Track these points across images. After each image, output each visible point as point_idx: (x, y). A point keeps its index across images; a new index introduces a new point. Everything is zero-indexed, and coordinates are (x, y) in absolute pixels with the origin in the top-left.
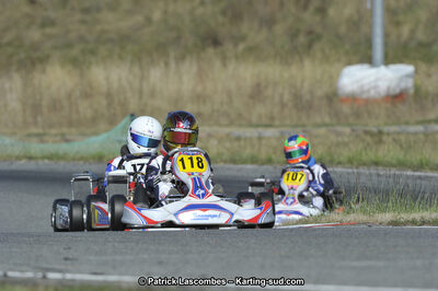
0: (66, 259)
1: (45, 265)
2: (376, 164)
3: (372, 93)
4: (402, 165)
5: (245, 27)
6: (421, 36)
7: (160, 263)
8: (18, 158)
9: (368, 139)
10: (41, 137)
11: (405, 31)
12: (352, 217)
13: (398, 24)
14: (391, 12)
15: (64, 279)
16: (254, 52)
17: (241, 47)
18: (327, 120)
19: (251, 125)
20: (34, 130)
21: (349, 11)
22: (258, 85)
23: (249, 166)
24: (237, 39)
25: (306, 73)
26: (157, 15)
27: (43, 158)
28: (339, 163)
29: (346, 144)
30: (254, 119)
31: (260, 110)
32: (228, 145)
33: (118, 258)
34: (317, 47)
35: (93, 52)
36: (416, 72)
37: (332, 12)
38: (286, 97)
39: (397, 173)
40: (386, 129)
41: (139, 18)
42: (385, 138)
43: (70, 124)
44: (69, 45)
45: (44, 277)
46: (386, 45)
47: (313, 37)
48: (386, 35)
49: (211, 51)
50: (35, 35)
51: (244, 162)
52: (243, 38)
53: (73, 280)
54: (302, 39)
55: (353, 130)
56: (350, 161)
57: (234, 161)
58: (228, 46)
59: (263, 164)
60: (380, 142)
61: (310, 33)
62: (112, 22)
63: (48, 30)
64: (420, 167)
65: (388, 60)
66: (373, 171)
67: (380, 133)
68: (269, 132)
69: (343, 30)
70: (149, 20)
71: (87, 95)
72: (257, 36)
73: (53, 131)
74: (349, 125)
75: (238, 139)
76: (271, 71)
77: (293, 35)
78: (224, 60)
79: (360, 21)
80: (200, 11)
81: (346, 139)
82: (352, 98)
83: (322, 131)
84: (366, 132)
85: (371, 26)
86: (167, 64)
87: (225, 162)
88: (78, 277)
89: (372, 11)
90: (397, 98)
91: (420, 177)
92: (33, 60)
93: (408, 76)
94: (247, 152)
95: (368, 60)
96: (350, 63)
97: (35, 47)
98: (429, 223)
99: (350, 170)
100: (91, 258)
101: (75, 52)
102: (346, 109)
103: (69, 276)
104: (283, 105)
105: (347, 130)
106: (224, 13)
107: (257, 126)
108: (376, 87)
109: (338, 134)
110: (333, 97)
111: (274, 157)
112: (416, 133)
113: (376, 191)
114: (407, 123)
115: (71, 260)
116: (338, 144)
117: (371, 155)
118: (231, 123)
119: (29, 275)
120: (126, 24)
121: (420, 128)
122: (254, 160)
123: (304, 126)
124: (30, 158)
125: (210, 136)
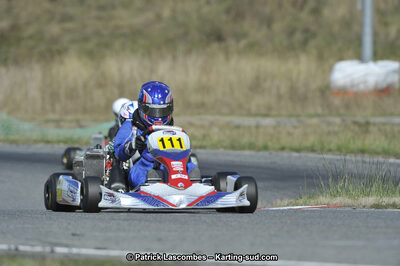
0: (74, 235)
1: (54, 241)
2: (363, 152)
3: (362, 87)
4: (386, 153)
5: (247, 25)
7: (160, 240)
8: (36, 142)
9: (357, 128)
10: (58, 123)
11: (393, 30)
12: (338, 200)
13: (386, 24)
14: (381, 15)
15: (71, 254)
16: (253, 48)
17: (243, 43)
18: (319, 110)
19: (250, 114)
20: (52, 116)
21: (341, 11)
22: (257, 78)
23: (247, 153)
24: (238, 37)
25: (302, 66)
26: (166, 13)
27: (59, 142)
28: (330, 150)
29: (336, 133)
30: (254, 109)
31: (258, 101)
32: (228, 132)
33: (122, 234)
34: (312, 44)
35: (107, 46)
37: (326, 12)
38: (284, 89)
39: (381, 159)
40: (372, 120)
41: (150, 15)
42: (371, 128)
43: (85, 111)
44: (86, 39)
45: (52, 251)
46: (375, 43)
47: (309, 35)
48: (375, 35)
49: (215, 46)
50: (54, 29)
51: (243, 148)
52: (244, 35)
53: (79, 255)
54: (298, 36)
55: (343, 121)
56: (339, 150)
57: (233, 147)
58: (231, 42)
59: (259, 150)
60: (367, 131)
61: (306, 31)
62: (125, 18)
63: (69, 25)
65: (377, 56)
66: (359, 158)
67: (368, 123)
68: (268, 122)
69: (336, 28)
70: (159, 17)
71: (100, 85)
72: (258, 34)
73: (69, 117)
74: (339, 115)
75: (238, 127)
76: (269, 65)
77: (291, 33)
78: (227, 54)
79: (351, 22)
80: (206, 10)
81: (336, 128)
82: (343, 91)
83: (315, 121)
84: (355, 123)
85: (362, 25)
86: (174, 58)
87: (225, 148)
88: (85, 251)
89: (363, 11)
90: (384, 92)
92: (52, 52)
93: (395, 72)
94: (245, 140)
95: (360, 58)
96: (341, 59)
97: (55, 40)
99: (339, 157)
100: (97, 234)
101: (91, 45)
102: (337, 101)
103: (75, 251)
104: (279, 97)
105: (338, 120)
106: (228, 11)
107: (256, 115)
108: (365, 82)
109: (329, 124)
110: (326, 90)
111: (270, 144)
113: (360, 177)
114: (392, 114)
115: (79, 235)
116: (329, 133)
117: (358, 144)
118: (232, 113)
119: (38, 249)
120: (138, 20)
122: (251, 147)
123: (298, 116)
124: (48, 142)
125: (212, 124)
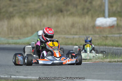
0: (17, 72)
1: (11, 74)
2: (106, 45)
3: (105, 26)
4: (113, 46)
5: (70, 7)
6: (119, 10)
7: (43, 73)
8: (6, 44)
9: (104, 38)
10: (12, 38)
11: (114, 8)
12: (98, 60)
13: (112, 6)
14: (111, 4)
15: (16, 78)
16: (72, 14)
17: (68, 13)
18: (92, 33)
19: (71, 34)
20: (11, 36)
21: (99, 3)
22: (73, 23)
24: (67, 11)
25: (87, 20)
26: (45, 4)
27: (13, 44)
28: (95, 45)
29: (97, 40)
30: (72, 33)
31: (74, 30)
32: (64, 40)
33: (32, 72)
34: (90, 13)
35: (27, 14)
36: (117, 20)
37: (94, 3)
38: (81, 27)
39: (111, 47)
40: (108, 35)
41: (40, 5)
42: (108, 38)
43: (21, 34)
44: (21, 12)
45: (11, 77)
46: (109, 12)
47: (89, 10)
48: (109, 9)
49: (60, 14)
50: (11, 9)
51: (69, 45)
52: (69, 10)
53: (18, 78)
54: (85, 10)
56: (98, 45)
57: (66, 45)
58: (65, 12)
61: (88, 9)
62: (33, 6)
63: (15, 8)
64: (118, 46)
65: (109, 16)
66: (104, 47)
67: (107, 37)
68: (76, 37)
69: (97, 8)
70: (43, 5)
71: (25, 26)
72: (73, 10)
73: (16, 36)
74: (98, 34)
75: (67, 38)
76: (77, 19)
77: (83, 9)
78: (64, 16)
79: (102, 6)
80: (57, 3)
81: (97, 38)
82: (99, 27)
84: (103, 37)
85: (105, 6)
86: (48, 17)
87: (64, 45)
89: (105, 3)
90: (112, 27)
91: (118, 49)
92: (10, 16)
93: (115, 21)
94: (70, 42)
95: (104, 17)
96: (98, 17)
97: (11, 13)
98: (119, 62)
100: (24, 72)
101: (22, 14)
102: (97, 30)
103: (17, 77)
104: (80, 29)
105: (98, 36)
106: (64, 3)
107: (73, 35)
108: (106, 24)
109: (95, 37)
110: (94, 27)
111: (77, 43)
112: (117, 37)
114: (114, 34)
115: (18, 72)
116: (95, 40)
117: (104, 43)
118: (65, 34)
119: (6, 76)
120: (37, 6)
121: (118, 35)
122: (71, 44)
123: (86, 35)
124: (9, 44)
125: (59, 37)
